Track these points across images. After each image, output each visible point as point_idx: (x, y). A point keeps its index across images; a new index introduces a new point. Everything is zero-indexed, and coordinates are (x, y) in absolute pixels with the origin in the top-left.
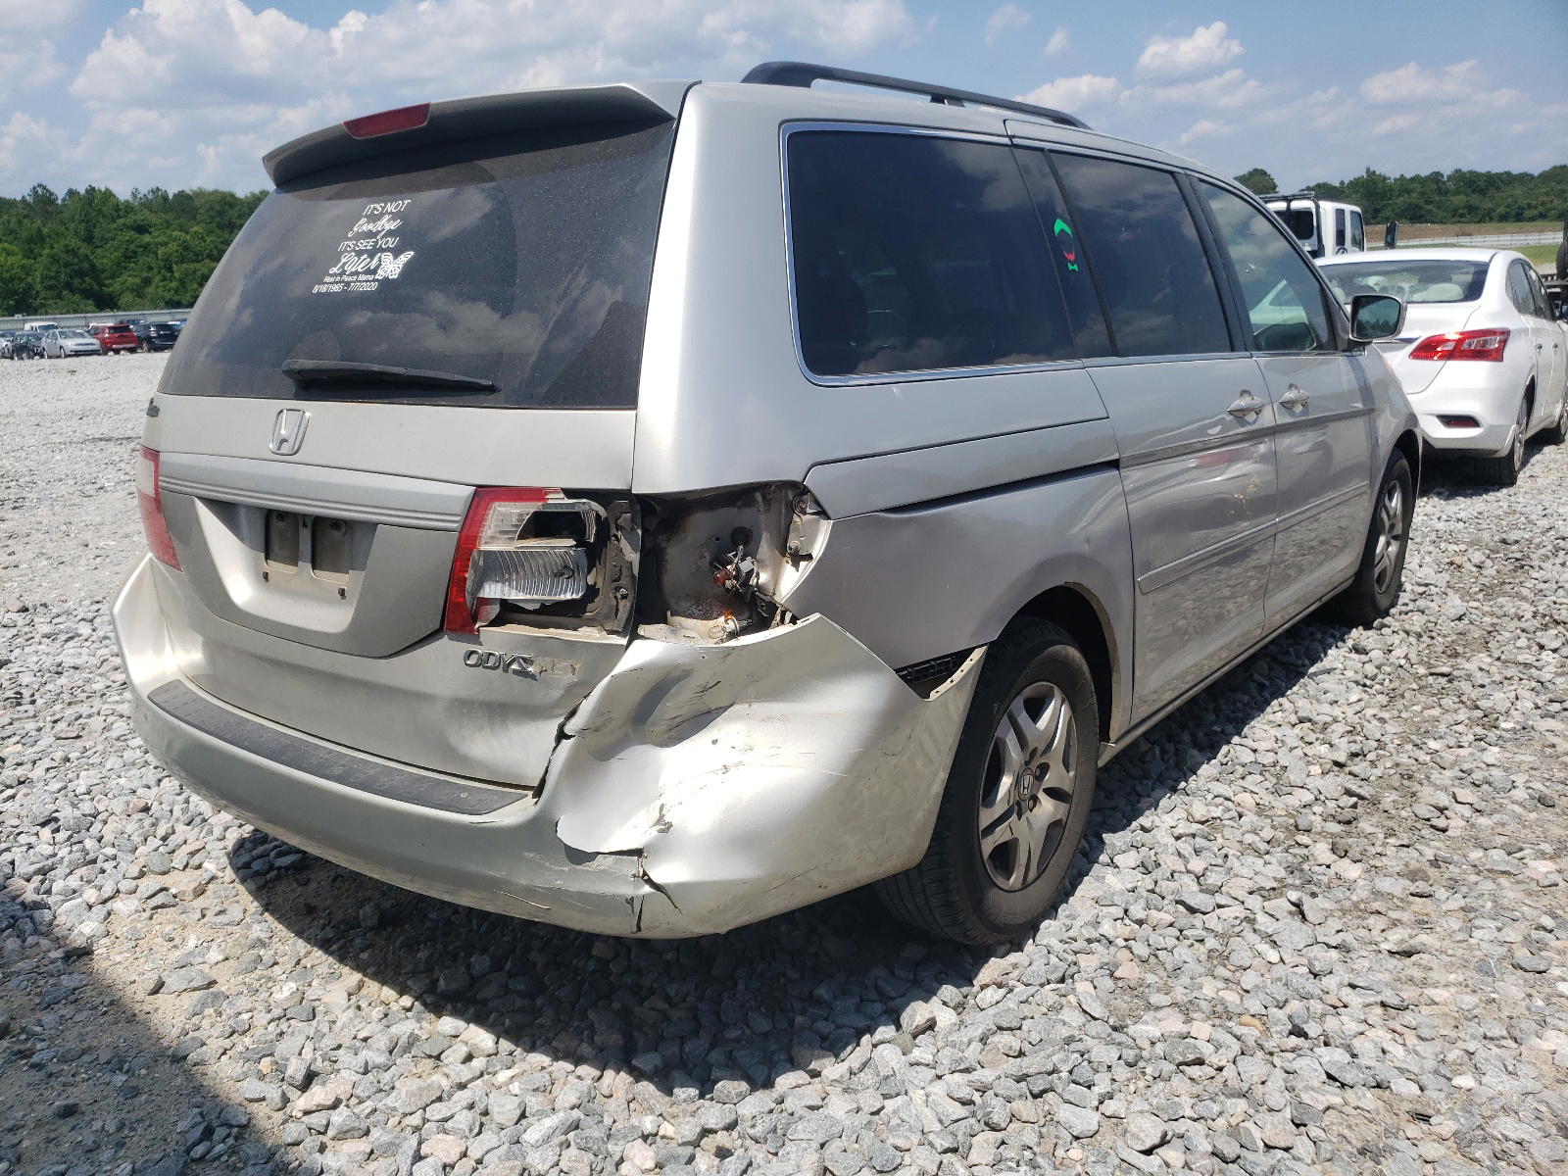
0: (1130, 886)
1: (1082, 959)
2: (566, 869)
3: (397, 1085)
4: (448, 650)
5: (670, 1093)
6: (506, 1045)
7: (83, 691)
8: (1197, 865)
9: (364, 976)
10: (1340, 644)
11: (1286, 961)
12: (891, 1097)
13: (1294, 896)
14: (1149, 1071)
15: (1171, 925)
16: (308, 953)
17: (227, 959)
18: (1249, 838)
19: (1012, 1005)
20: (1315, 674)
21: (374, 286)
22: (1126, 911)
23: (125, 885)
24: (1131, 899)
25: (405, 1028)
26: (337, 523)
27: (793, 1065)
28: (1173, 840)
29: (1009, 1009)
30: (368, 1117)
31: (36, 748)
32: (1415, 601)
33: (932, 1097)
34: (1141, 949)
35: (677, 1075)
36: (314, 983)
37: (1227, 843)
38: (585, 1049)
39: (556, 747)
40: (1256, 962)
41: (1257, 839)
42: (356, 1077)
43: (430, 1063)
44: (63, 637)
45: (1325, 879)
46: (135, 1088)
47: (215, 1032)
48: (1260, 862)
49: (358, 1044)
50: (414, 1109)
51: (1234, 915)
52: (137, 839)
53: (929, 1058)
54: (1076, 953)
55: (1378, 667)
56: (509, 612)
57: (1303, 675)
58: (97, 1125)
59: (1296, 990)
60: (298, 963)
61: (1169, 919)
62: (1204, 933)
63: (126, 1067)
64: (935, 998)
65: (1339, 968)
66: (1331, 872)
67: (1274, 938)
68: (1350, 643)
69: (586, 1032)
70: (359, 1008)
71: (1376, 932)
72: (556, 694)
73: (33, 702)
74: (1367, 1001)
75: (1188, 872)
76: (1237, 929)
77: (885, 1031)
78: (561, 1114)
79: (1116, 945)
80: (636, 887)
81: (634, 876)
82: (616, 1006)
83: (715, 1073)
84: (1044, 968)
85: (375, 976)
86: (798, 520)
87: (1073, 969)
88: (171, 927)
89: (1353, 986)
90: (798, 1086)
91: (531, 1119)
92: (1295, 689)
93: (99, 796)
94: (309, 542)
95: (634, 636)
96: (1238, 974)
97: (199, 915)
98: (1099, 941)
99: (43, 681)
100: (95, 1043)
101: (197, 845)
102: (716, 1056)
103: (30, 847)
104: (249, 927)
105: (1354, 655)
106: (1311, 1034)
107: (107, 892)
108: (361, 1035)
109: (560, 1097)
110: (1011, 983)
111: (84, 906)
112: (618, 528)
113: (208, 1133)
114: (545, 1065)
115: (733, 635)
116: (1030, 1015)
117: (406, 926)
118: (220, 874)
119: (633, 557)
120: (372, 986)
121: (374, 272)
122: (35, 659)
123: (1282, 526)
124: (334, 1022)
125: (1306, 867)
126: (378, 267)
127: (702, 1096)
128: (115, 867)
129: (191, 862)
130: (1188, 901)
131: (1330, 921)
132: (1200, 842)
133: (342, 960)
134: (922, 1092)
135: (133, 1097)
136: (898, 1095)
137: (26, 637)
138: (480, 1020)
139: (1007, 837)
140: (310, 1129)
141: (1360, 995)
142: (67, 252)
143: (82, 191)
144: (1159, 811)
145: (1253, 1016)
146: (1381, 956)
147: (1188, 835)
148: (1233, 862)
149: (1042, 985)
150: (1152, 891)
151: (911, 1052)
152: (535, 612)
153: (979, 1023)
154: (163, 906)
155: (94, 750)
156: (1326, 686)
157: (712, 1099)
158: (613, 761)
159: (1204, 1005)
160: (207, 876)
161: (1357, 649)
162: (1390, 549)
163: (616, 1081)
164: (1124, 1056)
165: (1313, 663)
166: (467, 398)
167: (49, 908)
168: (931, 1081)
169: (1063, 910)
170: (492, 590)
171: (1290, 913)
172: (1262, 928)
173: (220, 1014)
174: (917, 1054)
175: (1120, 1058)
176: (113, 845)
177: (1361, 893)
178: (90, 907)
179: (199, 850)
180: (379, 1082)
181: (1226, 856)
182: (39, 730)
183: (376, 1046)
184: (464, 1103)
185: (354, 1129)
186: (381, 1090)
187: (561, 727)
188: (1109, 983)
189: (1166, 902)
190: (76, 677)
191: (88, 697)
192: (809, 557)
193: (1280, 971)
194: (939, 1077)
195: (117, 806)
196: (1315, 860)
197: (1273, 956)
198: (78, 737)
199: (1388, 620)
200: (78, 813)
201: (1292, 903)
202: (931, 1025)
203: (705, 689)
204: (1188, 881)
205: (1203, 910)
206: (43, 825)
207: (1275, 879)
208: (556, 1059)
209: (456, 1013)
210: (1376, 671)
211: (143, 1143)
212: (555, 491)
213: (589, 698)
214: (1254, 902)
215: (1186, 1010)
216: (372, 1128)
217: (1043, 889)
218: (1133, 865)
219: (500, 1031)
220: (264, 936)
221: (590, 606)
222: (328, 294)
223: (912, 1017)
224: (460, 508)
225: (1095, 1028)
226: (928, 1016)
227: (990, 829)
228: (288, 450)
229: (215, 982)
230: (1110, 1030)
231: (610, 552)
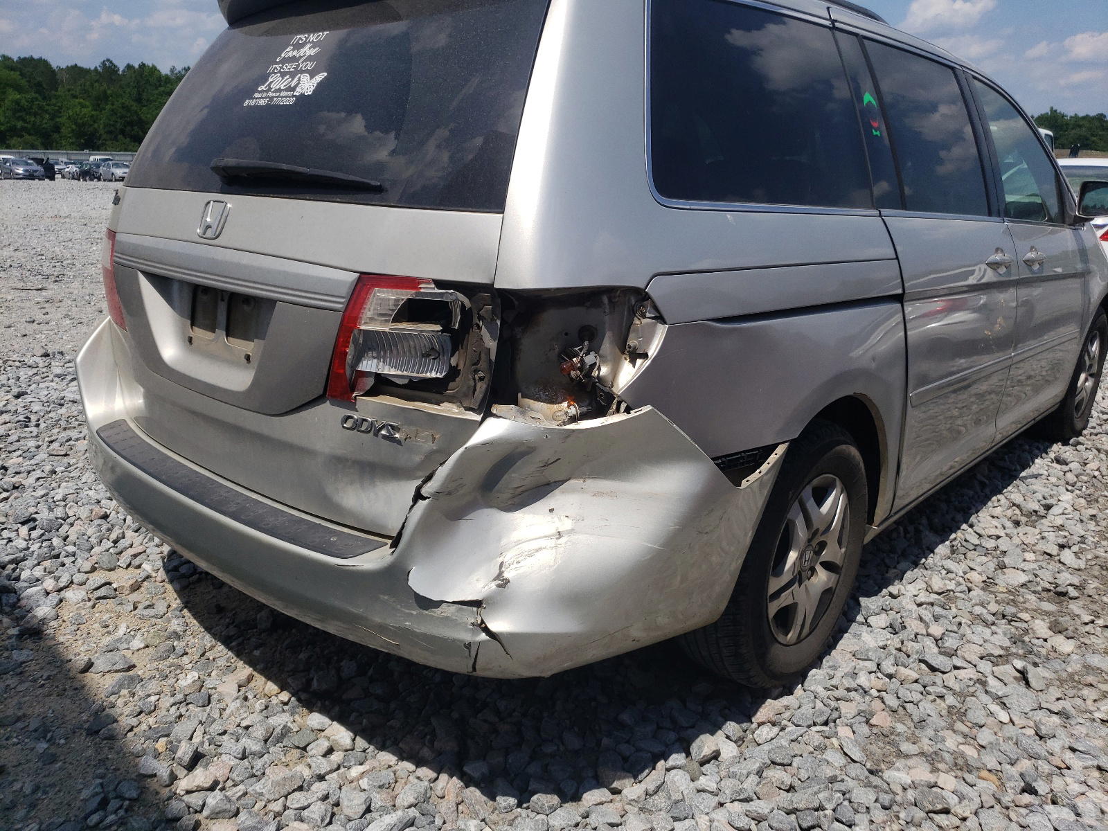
0: (881, 644)
1: (842, 704)
2: (415, 613)
3: (267, 771)
4: (328, 414)
5: (493, 799)
6: (361, 743)
7: (76, 420)
8: (936, 630)
9: (255, 670)
10: (1044, 455)
11: (1016, 723)
12: (680, 820)
13: (1019, 664)
14: (902, 815)
15: (916, 681)
16: (212, 647)
17: (147, 647)
18: (978, 610)
19: (785, 743)
20: (1026, 478)
21: (292, 100)
22: (878, 665)
23: (78, 578)
24: (883, 656)
25: (280, 720)
26: (248, 299)
27: (598, 782)
28: (916, 607)
29: (782, 747)
30: (239, 798)
31: (33, 462)
32: (1101, 425)
33: (715, 823)
34: (892, 701)
35: (500, 782)
36: (213, 674)
37: (960, 613)
38: (426, 752)
39: (412, 507)
40: (990, 720)
41: (985, 611)
42: (234, 762)
43: (296, 753)
44: (69, 378)
45: (1044, 651)
46: (54, 755)
47: (127, 711)
48: (988, 631)
49: (240, 731)
50: (277, 797)
51: (968, 676)
52: (93, 540)
53: (713, 786)
54: (837, 700)
55: (1077, 476)
56: (382, 385)
57: (1015, 477)
58: (17, 786)
59: (1025, 750)
60: (203, 655)
61: (915, 676)
62: (944, 691)
63: (49, 735)
64: (720, 732)
65: (1060, 732)
66: (1048, 645)
67: (1005, 700)
68: (1052, 455)
69: (428, 737)
70: (246, 699)
71: (1089, 702)
72: (417, 458)
73: (37, 426)
74: (1086, 764)
75: (928, 635)
76: (971, 690)
77: (677, 759)
78: (400, 813)
79: (871, 695)
80: (474, 633)
81: (473, 624)
82: (455, 715)
83: (532, 786)
84: (811, 711)
85: (262, 672)
86: (638, 322)
87: (835, 715)
88: (108, 615)
89: (1073, 750)
90: (602, 803)
91: (373, 815)
92: (1009, 488)
93: (71, 503)
94: (225, 314)
95: (488, 414)
96: (974, 731)
97: (131, 607)
98: (856, 691)
99: (49, 410)
100: (29, 712)
101: (140, 549)
102: (533, 769)
103: (10, 540)
104: (169, 621)
105: (1055, 465)
106: (1040, 792)
107: (64, 581)
108: (244, 724)
109: (401, 796)
110: (784, 722)
111: (43, 592)
112: (480, 318)
113: (103, 804)
114: (391, 763)
115: (574, 419)
116: (800, 753)
117: (294, 631)
118: (154, 574)
119: (491, 344)
120: (260, 680)
121: (294, 89)
122: (46, 393)
123: (1016, 359)
124: (224, 710)
125: (1026, 639)
126: (297, 86)
127: (519, 805)
128: (73, 562)
129: (133, 563)
130: (930, 662)
131: (1051, 689)
132: (938, 610)
133: (239, 655)
134: (707, 818)
135: (49, 764)
136: (686, 818)
137: (43, 376)
138: (342, 719)
139: (789, 601)
140: (189, 807)
141: (1080, 759)
142: (123, 107)
143: (137, 66)
144: (904, 581)
145: (990, 771)
146: (1096, 724)
147: (928, 604)
148: (965, 630)
149: (809, 727)
150: (900, 650)
151: (698, 779)
152: (404, 386)
153: (758, 757)
154: (104, 598)
155: (75, 466)
156: (1034, 487)
157: (527, 808)
158: (462, 522)
159: (947, 756)
160: (143, 575)
161: (1058, 461)
162: (1087, 384)
163: (449, 785)
164: (881, 800)
165: (1023, 469)
166: (360, 196)
167: (15, 592)
168: (715, 808)
169: (826, 662)
170: (369, 365)
171: (1015, 678)
172: (993, 691)
173: (133, 695)
174: (703, 782)
175: (876, 801)
176: (75, 544)
177: (1074, 666)
178: (48, 594)
179: (141, 553)
180: (252, 768)
181: (960, 624)
182: (38, 447)
183: (254, 735)
184: (320, 795)
185: (225, 811)
186: (254, 776)
187: (418, 489)
188: (865, 729)
189: (911, 660)
190: (73, 408)
191: (79, 425)
192: (645, 356)
193: (1010, 731)
194: (722, 805)
195: (83, 512)
196: (1034, 633)
197: (1004, 717)
198: (66, 455)
199: (1081, 439)
200: (52, 516)
201: (1018, 671)
202: (716, 756)
203: (546, 465)
204: (929, 642)
205: (943, 670)
206: (23, 523)
207: (1002, 647)
208: (402, 758)
209: (324, 711)
210: (1076, 479)
211: (51, 806)
212: (427, 281)
213: (445, 465)
214: (985, 666)
215: (932, 759)
216: (241, 809)
217: (813, 643)
218: (884, 626)
219: (358, 730)
220: (179, 629)
221: (451, 385)
222: (256, 107)
223: (700, 748)
224: (345, 291)
225: (855, 770)
226: (714, 748)
227: (777, 594)
228: (212, 234)
229: (134, 666)
230: (867, 773)
231: (471, 339)
